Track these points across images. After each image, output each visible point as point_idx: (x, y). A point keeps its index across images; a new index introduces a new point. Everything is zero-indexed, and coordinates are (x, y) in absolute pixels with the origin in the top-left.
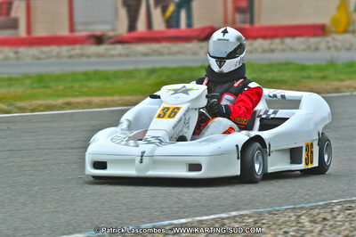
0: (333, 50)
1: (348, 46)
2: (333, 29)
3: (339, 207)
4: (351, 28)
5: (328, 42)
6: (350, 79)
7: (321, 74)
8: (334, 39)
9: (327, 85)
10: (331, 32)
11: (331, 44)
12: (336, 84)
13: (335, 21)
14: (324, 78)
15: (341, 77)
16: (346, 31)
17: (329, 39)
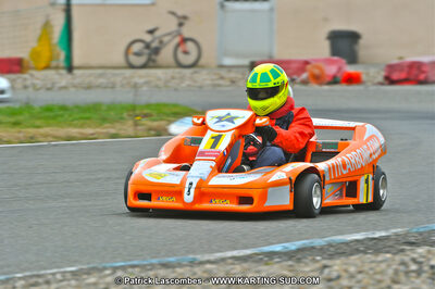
0: (31, 90)
1: (49, 86)
2: (32, 64)
3: (22, 282)
4: (54, 64)
5: (25, 79)
6: (48, 125)
7: (12, 120)
8: (32, 75)
9: (20, 132)
10: (29, 68)
11: (28, 83)
12: (32, 131)
13: (35, 54)
14: (16, 124)
15: (38, 123)
16: (47, 67)
17: (26, 76)
